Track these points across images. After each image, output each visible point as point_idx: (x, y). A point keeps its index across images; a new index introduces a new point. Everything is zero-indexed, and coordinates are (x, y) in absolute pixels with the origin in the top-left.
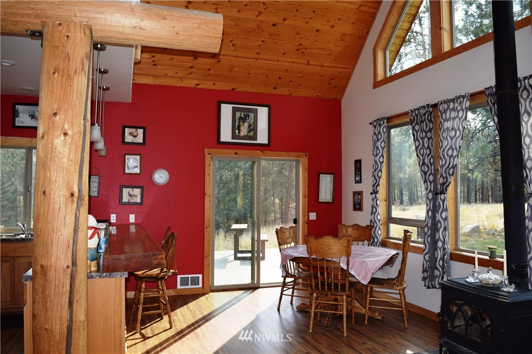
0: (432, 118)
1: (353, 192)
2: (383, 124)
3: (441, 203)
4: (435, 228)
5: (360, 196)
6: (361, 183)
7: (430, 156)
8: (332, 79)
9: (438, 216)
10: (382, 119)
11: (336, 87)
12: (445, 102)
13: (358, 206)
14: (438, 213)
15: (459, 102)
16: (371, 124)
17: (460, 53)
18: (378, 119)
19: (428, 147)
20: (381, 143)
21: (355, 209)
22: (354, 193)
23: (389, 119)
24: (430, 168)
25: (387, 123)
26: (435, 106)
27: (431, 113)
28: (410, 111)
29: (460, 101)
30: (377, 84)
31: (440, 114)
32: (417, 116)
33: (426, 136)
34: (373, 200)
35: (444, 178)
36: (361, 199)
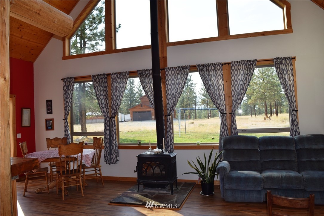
0: (107, 81)
1: (46, 119)
2: (72, 81)
3: (113, 122)
4: (111, 135)
5: (51, 122)
6: (52, 113)
7: (106, 99)
8: (32, 50)
9: (112, 129)
10: (71, 78)
11: (33, 54)
12: (115, 74)
13: (50, 128)
14: (112, 127)
15: (123, 75)
16: (61, 80)
17: (122, 52)
18: (68, 78)
19: (105, 95)
20: (71, 91)
21: (47, 129)
22: (47, 120)
23: (76, 78)
24: (107, 105)
25: (74, 80)
26: (108, 75)
27: (106, 78)
28: (92, 76)
29: (124, 74)
30: (65, 58)
31: (112, 79)
32: (97, 79)
33: (103, 89)
34: (65, 123)
35: (115, 110)
36: (53, 123)
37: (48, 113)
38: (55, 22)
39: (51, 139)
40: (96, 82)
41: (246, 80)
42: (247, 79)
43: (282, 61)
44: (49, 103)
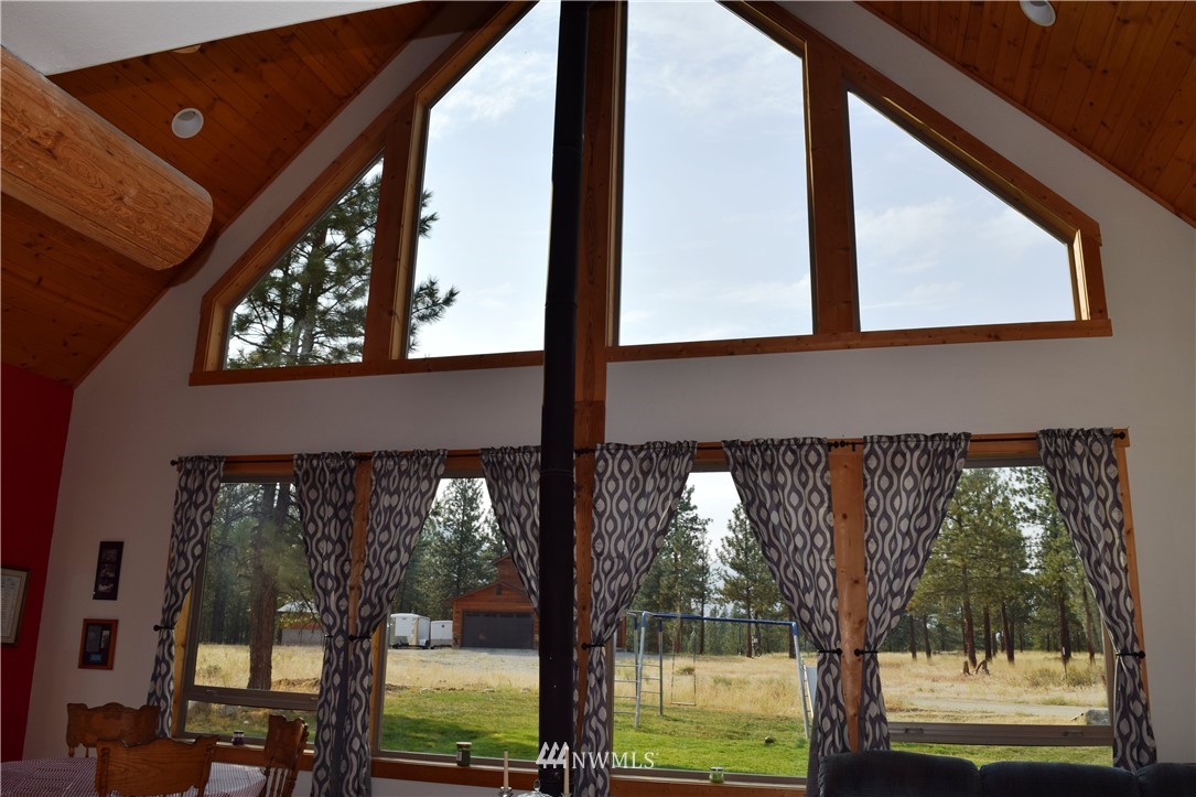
0: (354, 481)
1: (85, 620)
2: (213, 471)
3: (362, 657)
4: (344, 711)
5: (106, 633)
6: (115, 598)
7: (343, 558)
8: (76, 335)
9: (354, 685)
10: (213, 459)
11: (76, 354)
12: (389, 455)
13: (96, 658)
14: (355, 678)
15: (422, 462)
16: (173, 463)
17: (429, 371)
18: (200, 458)
19: (340, 540)
20: (204, 512)
21: (86, 662)
22: (89, 624)
23: (232, 462)
24: (342, 583)
25: (224, 469)
26: (363, 458)
27: (352, 471)
28: (296, 457)
29: (427, 460)
30: (200, 377)
31: (374, 478)
32: (314, 470)
33: (336, 515)
34: (162, 642)
35: (373, 606)
36: (111, 641)
37: (98, 596)
38: (126, 199)
39: (89, 707)
40: (307, 485)
41: (925, 515)
42: (932, 512)
43: (1073, 443)
44: (111, 557)
